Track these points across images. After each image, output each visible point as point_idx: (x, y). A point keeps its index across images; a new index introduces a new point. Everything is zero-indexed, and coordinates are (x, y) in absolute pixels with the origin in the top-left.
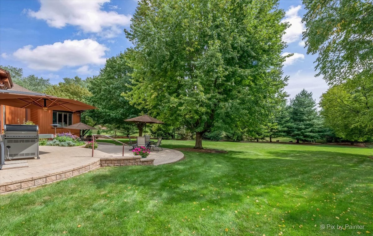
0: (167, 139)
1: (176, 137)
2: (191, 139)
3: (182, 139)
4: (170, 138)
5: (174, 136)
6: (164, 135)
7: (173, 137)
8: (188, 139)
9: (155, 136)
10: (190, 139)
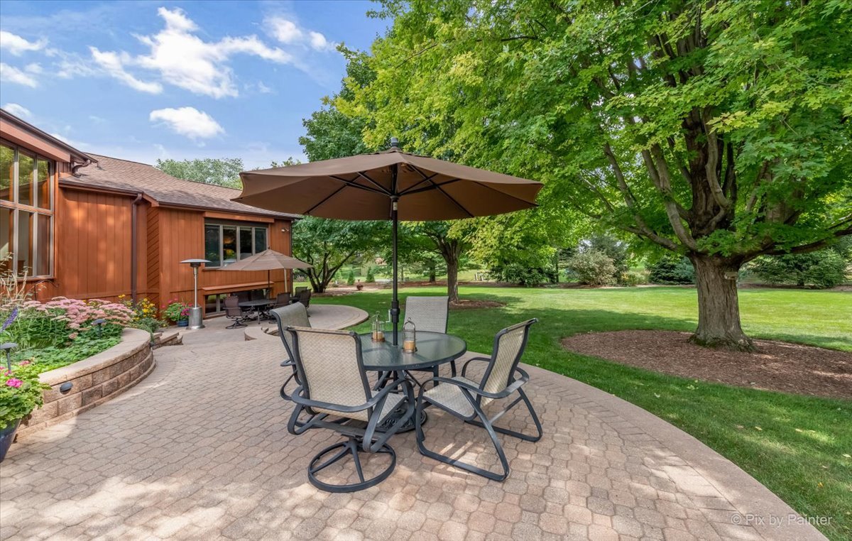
0: (535, 286)
1: (562, 279)
2: (615, 282)
3: (585, 284)
4: (545, 281)
5: (557, 276)
6: (526, 275)
7: (553, 278)
8: (605, 284)
9: (500, 278)
10: (612, 285)
